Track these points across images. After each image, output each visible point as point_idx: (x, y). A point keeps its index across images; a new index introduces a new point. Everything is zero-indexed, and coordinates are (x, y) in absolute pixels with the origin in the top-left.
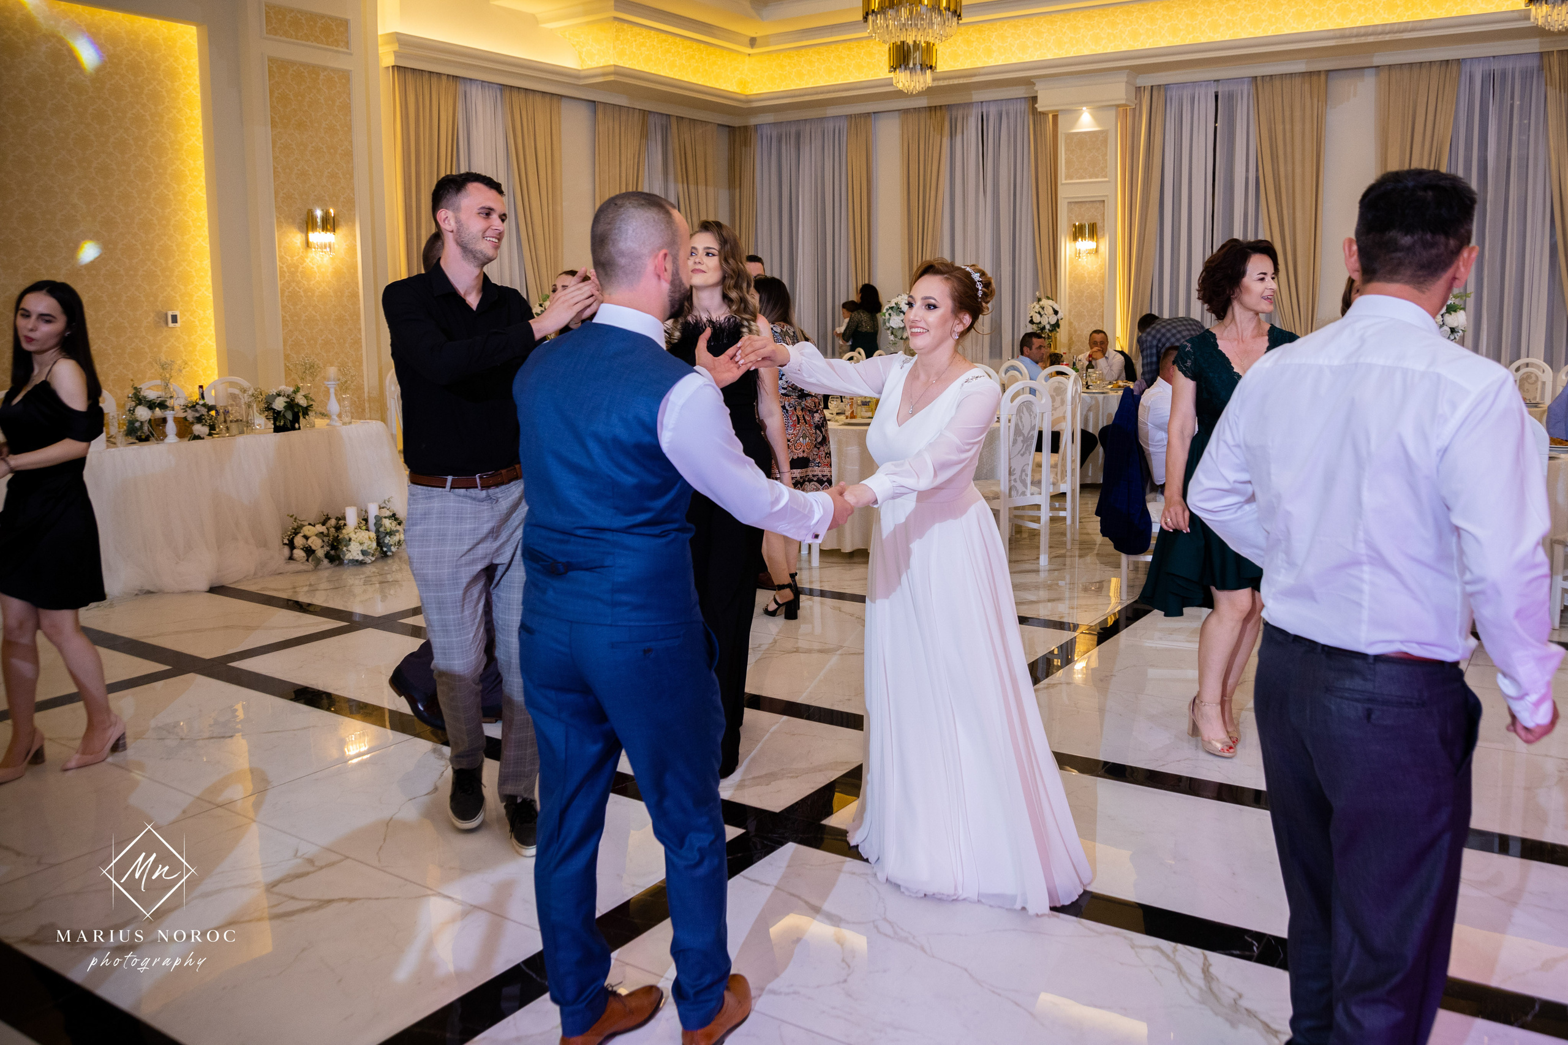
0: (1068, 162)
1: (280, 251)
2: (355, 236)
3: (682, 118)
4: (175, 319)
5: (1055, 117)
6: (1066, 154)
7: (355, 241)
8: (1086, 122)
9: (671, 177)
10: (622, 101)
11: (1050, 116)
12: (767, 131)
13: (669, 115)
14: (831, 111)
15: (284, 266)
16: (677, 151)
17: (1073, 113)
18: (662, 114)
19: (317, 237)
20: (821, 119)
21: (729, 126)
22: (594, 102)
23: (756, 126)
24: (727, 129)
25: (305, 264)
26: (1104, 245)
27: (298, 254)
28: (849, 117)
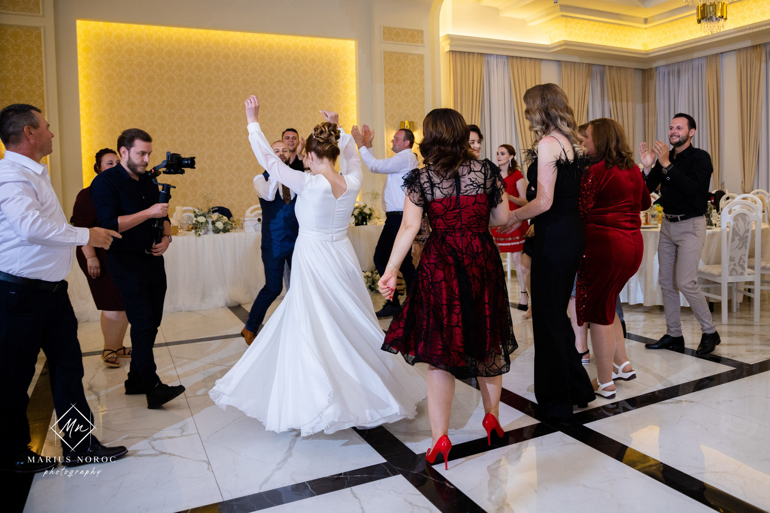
3: (612, 66)
9: (606, 100)
10: (576, 60)
12: (662, 70)
13: (604, 65)
14: (696, 55)
16: (609, 84)
18: (600, 65)
20: (692, 60)
21: (642, 69)
22: (559, 61)
23: (656, 68)
28: (707, 57)
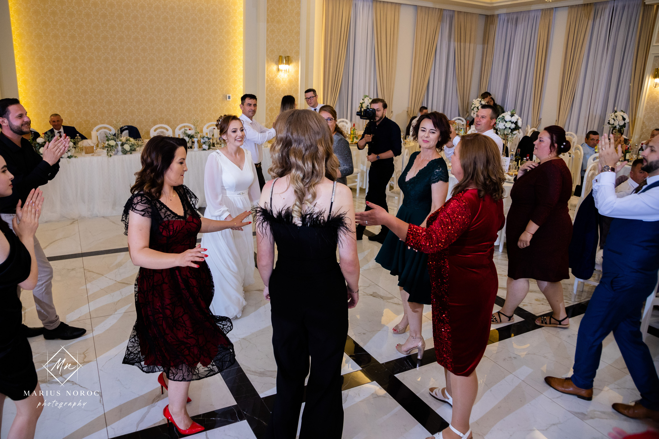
1: (267, 72)
2: (298, 66)
4: (229, 97)
7: (299, 68)
15: (268, 78)
18: (451, 10)
19: (283, 67)
25: (277, 78)
27: (275, 73)
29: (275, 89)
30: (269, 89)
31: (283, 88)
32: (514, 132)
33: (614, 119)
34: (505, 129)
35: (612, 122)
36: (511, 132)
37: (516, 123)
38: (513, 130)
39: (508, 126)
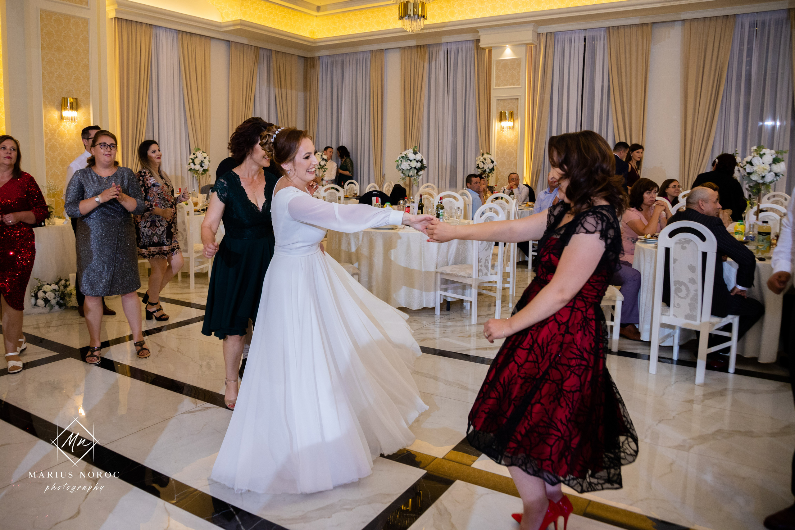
0: (498, 77)
1: (45, 122)
2: (89, 113)
3: (279, 51)
5: (490, 51)
6: (496, 72)
7: (90, 117)
8: (508, 53)
9: (272, 84)
10: (245, 41)
11: (487, 50)
12: (325, 60)
13: (271, 50)
14: (361, 49)
15: (47, 130)
16: (275, 70)
17: (501, 48)
18: (267, 49)
19: (68, 113)
20: (356, 53)
21: (304, 57)
22: (229, 41)
23: (319, 57)
24: (303, 59)
25: (59, 130)
26: (518, 124)
27: (56, 123)
28: (371, 52)
29: (58, 146)
30: (49, 146)
31: (69, 143)
32: (420, 173)
33: (483, 162)
34: (409, 170)
35: (481, 165)
36: (417, 173)
37: (421, 162)
38: (419, 170)
39: (413, 166)
